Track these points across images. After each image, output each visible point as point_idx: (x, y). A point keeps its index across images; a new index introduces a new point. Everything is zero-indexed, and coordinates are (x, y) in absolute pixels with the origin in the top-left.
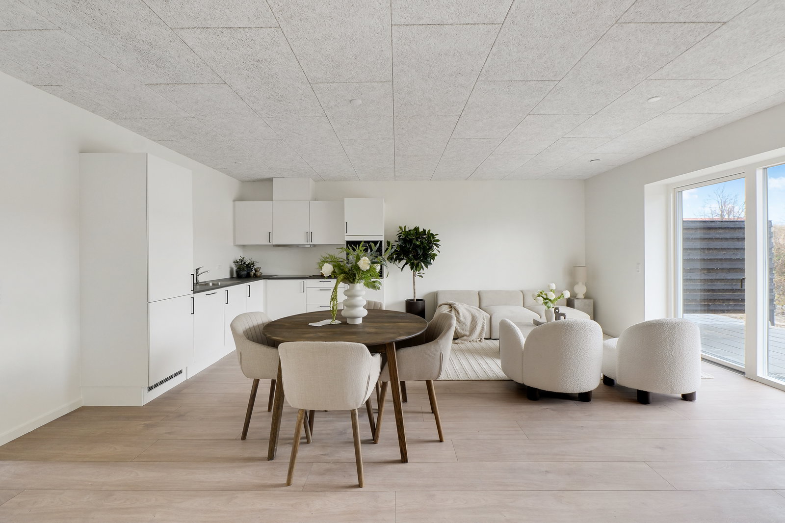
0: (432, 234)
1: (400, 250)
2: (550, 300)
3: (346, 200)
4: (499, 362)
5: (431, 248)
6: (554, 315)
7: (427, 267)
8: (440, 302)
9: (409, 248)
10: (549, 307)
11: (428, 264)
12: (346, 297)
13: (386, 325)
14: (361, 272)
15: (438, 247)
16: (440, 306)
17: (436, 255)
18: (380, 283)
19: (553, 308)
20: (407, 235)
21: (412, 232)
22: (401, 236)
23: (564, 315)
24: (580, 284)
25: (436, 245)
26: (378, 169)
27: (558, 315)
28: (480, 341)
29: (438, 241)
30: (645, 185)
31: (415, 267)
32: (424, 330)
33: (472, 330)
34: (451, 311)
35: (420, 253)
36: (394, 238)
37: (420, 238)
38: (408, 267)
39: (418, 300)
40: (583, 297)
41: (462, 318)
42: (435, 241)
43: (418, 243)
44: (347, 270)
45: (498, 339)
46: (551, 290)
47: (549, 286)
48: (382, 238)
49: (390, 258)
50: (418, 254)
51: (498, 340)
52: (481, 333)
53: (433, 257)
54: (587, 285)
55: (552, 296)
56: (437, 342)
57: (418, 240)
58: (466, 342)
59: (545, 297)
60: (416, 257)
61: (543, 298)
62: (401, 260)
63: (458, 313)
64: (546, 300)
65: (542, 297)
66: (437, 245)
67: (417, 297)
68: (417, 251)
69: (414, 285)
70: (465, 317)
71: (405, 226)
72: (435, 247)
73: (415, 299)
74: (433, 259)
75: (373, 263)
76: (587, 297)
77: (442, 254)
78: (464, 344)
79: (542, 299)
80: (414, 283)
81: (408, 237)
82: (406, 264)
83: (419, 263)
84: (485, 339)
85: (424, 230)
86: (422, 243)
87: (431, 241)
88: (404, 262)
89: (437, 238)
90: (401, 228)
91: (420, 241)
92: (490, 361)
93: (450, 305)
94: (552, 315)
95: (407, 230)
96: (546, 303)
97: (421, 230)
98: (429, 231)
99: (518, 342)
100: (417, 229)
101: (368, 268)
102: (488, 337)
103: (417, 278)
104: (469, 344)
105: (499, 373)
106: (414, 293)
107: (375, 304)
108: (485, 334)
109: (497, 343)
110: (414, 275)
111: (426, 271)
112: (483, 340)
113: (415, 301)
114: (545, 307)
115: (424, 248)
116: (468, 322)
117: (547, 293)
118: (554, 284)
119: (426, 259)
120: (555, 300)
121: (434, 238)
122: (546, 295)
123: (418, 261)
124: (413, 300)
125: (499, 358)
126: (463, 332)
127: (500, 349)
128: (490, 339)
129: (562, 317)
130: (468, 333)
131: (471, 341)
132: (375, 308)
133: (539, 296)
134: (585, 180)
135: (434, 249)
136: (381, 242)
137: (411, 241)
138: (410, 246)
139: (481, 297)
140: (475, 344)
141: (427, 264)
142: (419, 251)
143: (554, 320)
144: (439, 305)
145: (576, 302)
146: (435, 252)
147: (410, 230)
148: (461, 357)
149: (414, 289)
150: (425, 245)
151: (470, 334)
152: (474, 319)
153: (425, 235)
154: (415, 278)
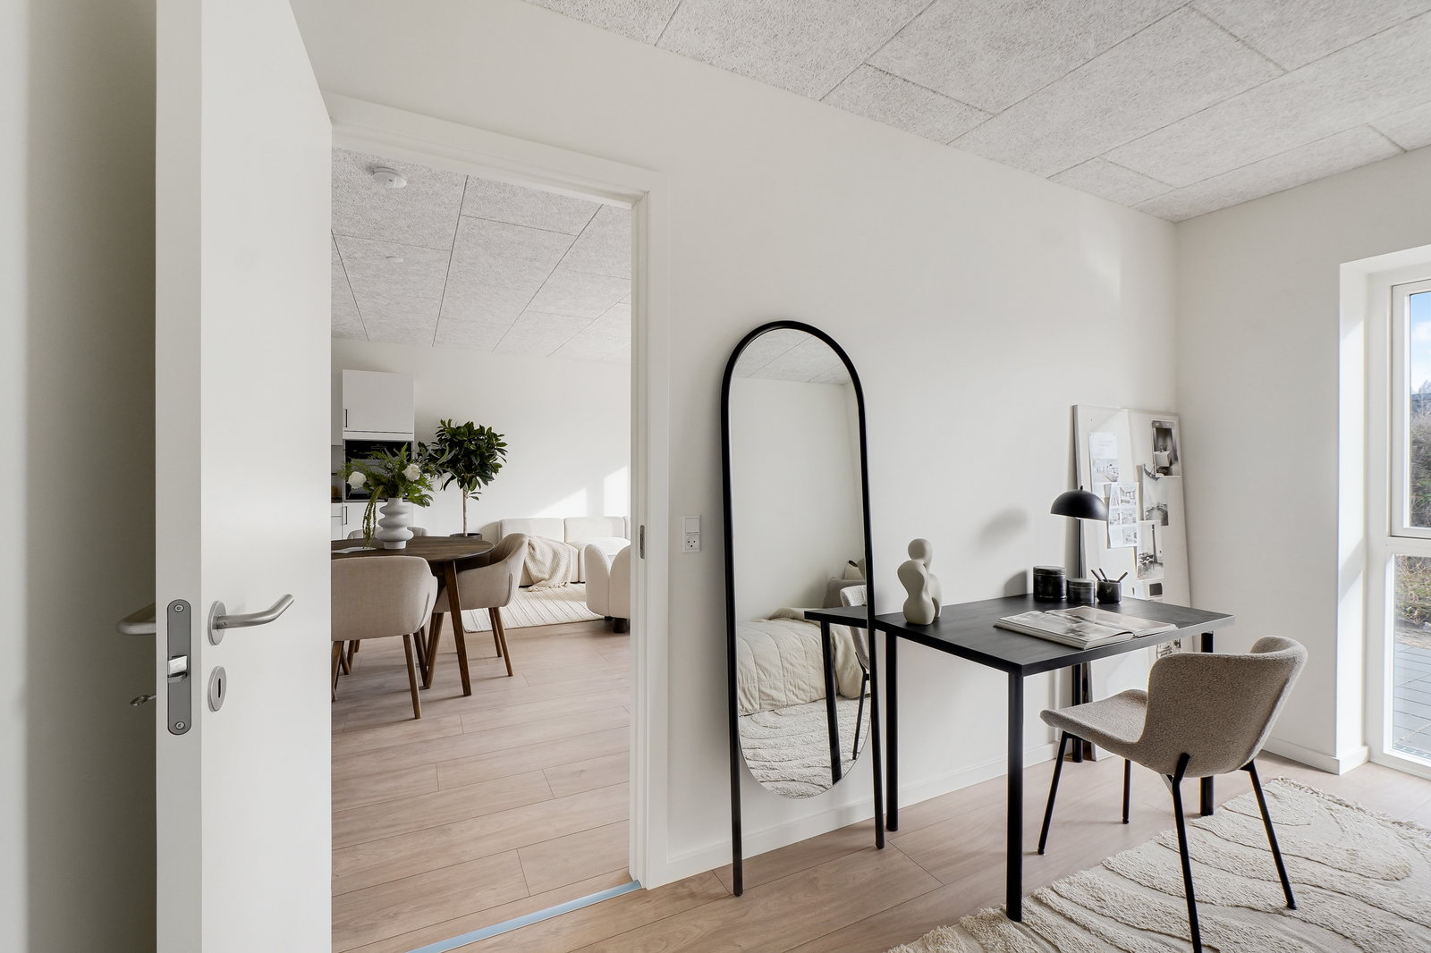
0: (495, 435)
3: (344, 371)
5: (492, 455)
7: (487, 484)
12: (384, 516)
14: (407, 483)
15: (505, 455)
17: (501, 466)
18: (431, 498)
20: (454, 434)
21: (462, 430)
22: (443, 435)
25: (499, 450)
28: (564, 585)
29: (504, 444)
31: (467, 483)
33: (553, 571)
35: (476, 462)
36: (431, 439)
37: (474, 440)
38: (454, 484)
39: (471, 534)
41: (538, 555)
42: (499, 445)
43: (472, 447)
44: (384, 480)
48: (410, 438)
50: (471, 463)
52: (566, 575)
53: (496, 468)
56: (507, 562)
57: (471, 443)
58: (545, 588)
60: (469, 468)
62: (443, 473)
63: (533, 549)
66: (502, 451)
67: (468, 531)
68: (470, 459)
69: (464, 511)
70: (543, 554)
71: (450, 421)
72: (499, 453)
73: (466, 533)
74: (496, 472)
75: (425, 471)
77: (510, 465)
78: (540, 591)
80: (464, 508)
81: (454, 438)
82: (453, 478)
83: (473, 477)
84: (571, 583)
85: (482, 428)
86: (478, 447)
87: (493, 444)
88: (448, 476)
89: (502, 440)
90: (443, 422)
91: (476, 444)
92: (574, 605)
95: (453, 426)
97: (476, 427)
98: (490, 429)
99: (605, 569)
100: (469, 426)
101: (418, 478)
102: (575, 580)
103: (469, 501)
104: (548, 591)
106: (465, 523)
108: (573, 576)
110: (464, 497)
111: (484, 489)
112: (569, 584)
113: (466, 536)
115: (482, 455)
116: (548, 561)
119: (484, 471)
121: (497, 440)
123: (471, 475)
124: (461, 535)
126: (540, 575)
128: (579, 582)
130: (547, 576)
131: (552, 586)
132: (421, 533)
135: (497, 457)
136: (410, 444)
137: (460, 444)
138: (460, 452)
139: (567, 526)
140: (556, 589)
141: (487, 478)
142: (473, 459)
146: (499, 461)
147: (459, 428)
148: (536, 604)
149: (465, 518)
150: (484, 450)
151: (550, 578)
152: (556, 556)
153: (484, 435)
154: (467, 500)
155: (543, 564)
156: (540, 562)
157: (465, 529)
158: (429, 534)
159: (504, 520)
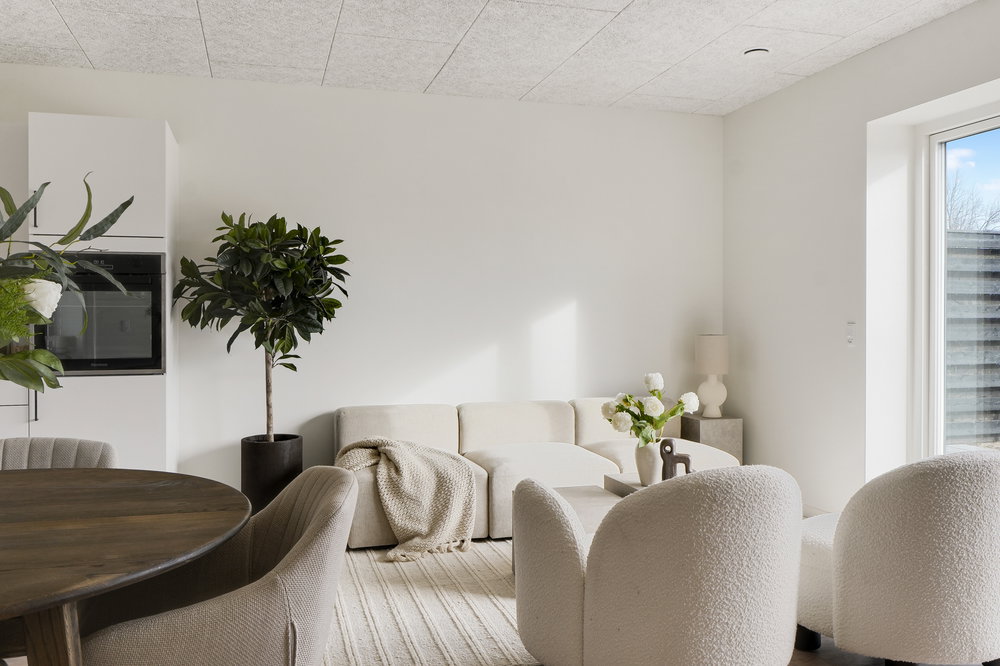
0: (324, 241)
1: (224, 286)
2: (650, 420)
3: (32, 116)
4: (510, 606)
5: (326, 286)
6: (660, 463)
7: (307, 338)
8: (346, 442)
9: (251, 278)
10: (647, 441)
11: (310, 329)
13: (70, 527)
15: (342, 279)
16: (345, 452)
17: (337, 304)
19: (657, 441)
20: (246, 239)
21: (259, 230)
22: (227, 244)
23: (685, 460)
24: (713, 379)
25: (334, 271)
26: (144, 23)
27: (670, 460)
28: (459, 547)
29: (342, 259)
30: (869, 123)
31: (270, 337)
32: (218, 540)
33: (438, 518)
34: (377, 464)
35: (287, 295)
36: (206, 250)
37: (284, 250)
38: (248, 337)
39: (281, 438)
40: (718, 413)
41: (407, 484)
42: (332, 260)
43: (279, 264)
45: (510, 538)
46: (653, 393)
47: (647, 381)
48: (163, 248)
49: (193, 316)
50: (278, 299)
51: (510, 542)
52: (463, 525)
53: (329, 309)
54: (726, 381)
55: (655, 408)
56: (274, 583)
57: (277, 257)
58: (419, 554)
59: (637, 411)
60: (273, 307)
61: (632, 414)
62: (226, 317)
63: (397, 470)
64: (641, 419)
65: (628, 411)
66: (339, 274)
67: (277, 429)
68: (273, 285)
69: (268, 392)
70: (416, 482)
71: (243, 215)
72: (335, 279)
73: (272, 434)
74: (330, 316)
76: (728, 412)
78: (409, 561)
79: (628, 417)
80: (268, 385)
81: (246, 246)
82: (242, 328)
83: (282, 325)
84: (474, 540)
85: (302, 231)
86: (291, 264)
87: (323, 261)
88: (235, 322)
89: (339, 250)
90: (228, 220)
91: (286, 260)
92: (483, 606)
93: (375, 447)
94: (654, 461)
95: (246, 225)
96: (638, 430)
97: (290, 227)
98: (318, 230)
99: (568, 548)
100: (276, 223)
102: (482, 534)
103: (278, 371)
104: (426, 562)
105: (510, 647)
106: (269, 417)
107: (82, 449)
108: (476, 527)
109: (506, 548)
110: (268, 362)
111: (305, 350)
112: (469, 544)
113: (272, 440)
114: (638, 441)
115: (297, 278)
116: (427, 498)
117: (644, 400)
118: (660, 376)
119: (305, 314)
120: (663, 418)
121: (329, 251)
122: (640, 406)
123: (277, 320)
124: (264, 438)
125: (512, 596)
126: (411, 526)
127: (513, 570)
128: (488, 538)
129: (680, 468)
130: (424, 528)
131: (435, 549)
132: (82, 465)
133: (621, 409)
134: (723, 117)
135: (332, 286)
136: (159, 260)
137: (253, 258)
138: (254, 271)
139: (465, 420)
140: (444, 557)
141: (309, 327)
142: (280, 286)
143: (658, 479)
144: (342, 449)
145: (704, 427)
146: (336, 295)
147: (256, 226)
148: (400, 601)
149: (269, 406)
150: (303, 271)
151: (432, 531)
152: (443, 486)
153: (304, 241)
154: (274, 372)
155: (416, 501)
156: (410, 498)
157: (269, 428)
158: (119, 462)
159: (344, 408)
